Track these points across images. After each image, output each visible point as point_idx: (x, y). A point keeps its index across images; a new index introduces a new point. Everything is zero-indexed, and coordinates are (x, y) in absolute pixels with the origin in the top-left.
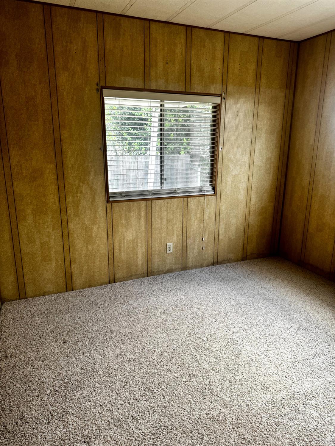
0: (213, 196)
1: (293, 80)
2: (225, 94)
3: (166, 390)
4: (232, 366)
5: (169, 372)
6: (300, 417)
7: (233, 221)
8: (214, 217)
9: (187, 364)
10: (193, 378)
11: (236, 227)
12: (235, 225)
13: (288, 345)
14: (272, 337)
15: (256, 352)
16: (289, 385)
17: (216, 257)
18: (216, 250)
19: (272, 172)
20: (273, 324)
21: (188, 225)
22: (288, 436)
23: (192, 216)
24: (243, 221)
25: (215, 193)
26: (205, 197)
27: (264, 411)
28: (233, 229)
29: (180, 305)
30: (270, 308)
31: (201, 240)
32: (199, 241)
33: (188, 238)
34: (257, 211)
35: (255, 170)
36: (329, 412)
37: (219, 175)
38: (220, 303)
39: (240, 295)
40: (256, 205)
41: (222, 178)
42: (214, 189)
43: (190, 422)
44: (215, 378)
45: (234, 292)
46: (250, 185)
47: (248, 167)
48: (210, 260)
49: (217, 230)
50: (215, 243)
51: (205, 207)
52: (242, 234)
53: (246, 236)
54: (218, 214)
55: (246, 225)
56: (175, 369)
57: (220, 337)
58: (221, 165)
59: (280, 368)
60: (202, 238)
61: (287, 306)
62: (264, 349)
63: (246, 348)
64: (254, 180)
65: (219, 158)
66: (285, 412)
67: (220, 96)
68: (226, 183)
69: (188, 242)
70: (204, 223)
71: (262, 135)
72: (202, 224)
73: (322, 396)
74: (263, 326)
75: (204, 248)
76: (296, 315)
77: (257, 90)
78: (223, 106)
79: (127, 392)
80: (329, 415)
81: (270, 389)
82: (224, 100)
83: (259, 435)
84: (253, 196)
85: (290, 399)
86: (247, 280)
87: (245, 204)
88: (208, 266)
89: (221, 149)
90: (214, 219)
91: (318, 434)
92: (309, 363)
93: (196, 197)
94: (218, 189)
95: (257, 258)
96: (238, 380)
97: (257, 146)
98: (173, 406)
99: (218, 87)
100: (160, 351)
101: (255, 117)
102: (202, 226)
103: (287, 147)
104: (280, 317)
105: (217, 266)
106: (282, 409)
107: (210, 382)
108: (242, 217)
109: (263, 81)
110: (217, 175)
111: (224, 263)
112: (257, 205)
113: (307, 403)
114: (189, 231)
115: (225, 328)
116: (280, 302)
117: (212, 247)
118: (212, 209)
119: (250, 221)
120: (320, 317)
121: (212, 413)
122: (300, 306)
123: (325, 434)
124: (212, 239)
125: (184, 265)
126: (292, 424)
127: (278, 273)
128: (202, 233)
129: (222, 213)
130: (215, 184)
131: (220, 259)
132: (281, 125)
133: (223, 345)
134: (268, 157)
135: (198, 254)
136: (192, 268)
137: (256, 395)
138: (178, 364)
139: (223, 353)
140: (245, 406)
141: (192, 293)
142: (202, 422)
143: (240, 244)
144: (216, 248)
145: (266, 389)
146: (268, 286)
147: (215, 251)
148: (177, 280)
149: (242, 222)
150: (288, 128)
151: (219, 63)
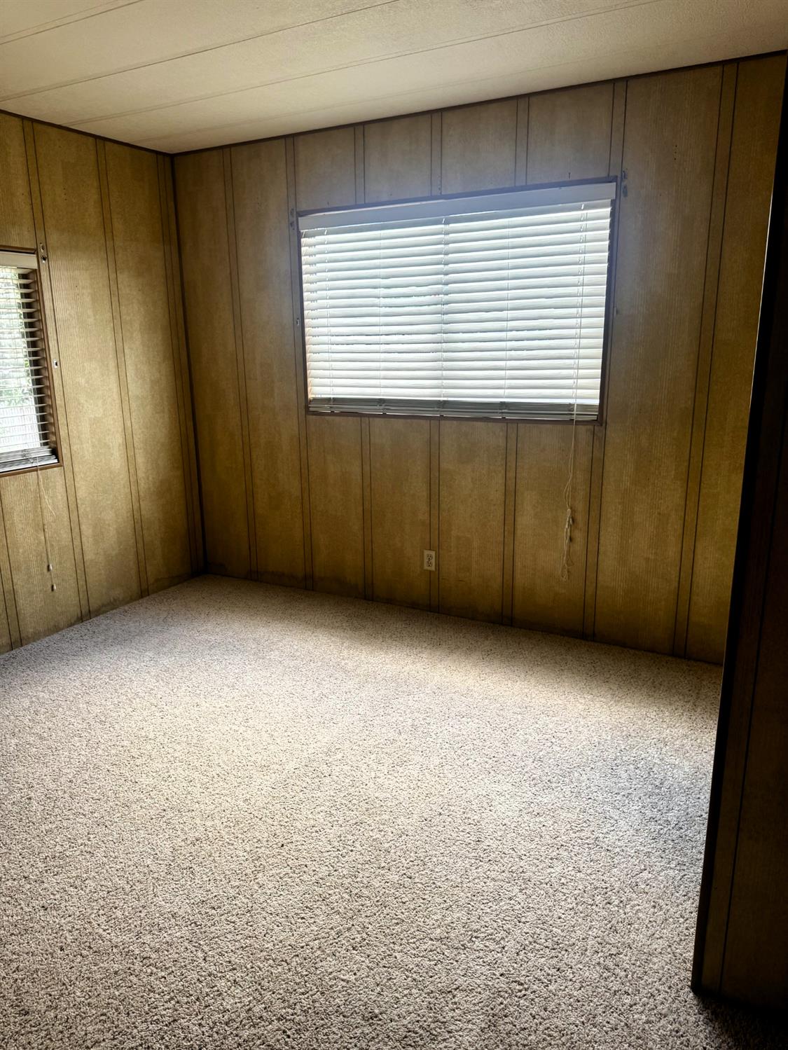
0: (55, 469)
1: (173, 227)
2: (45, 249)
3: (90, 843)
4: (196, 763)
5: (82, 816)
6: (327, 780)
7: (109, 516)
8: (65, 514)
9: (112, 791)
10: (134, 806)
11: (116, 529)
12: (115, 526)
13: (277, 700)
14: (247, 698)
15: (228, 729)
16: (297, 749)
17: (84, 602)
18: (83, 586)
19: (166, 410)
20: (241, 680)
21: (9, 542)
22: (319, 809)
23: (16, 518)
24: (129, 514)
25: (59, 462)
26: (39, 472)
27: (274, 795)
28: (111, 534)
29: (43, 710)
30: (226, 657)
31: (45, 570)
32: (42, 574)
33: (14, 572)
34: (152, 490)
35: (134, 406)
36: (362, 758)
37: (61, 420)
38: (128, 680)
39: (161, 655)
40: (148, 479)
41: (70, 428)
42: (55, 452)
43: (161, 862)
44: (175, 790)
45: (150, 654)
46: (129, 437)
47: (118, 401)
48: (74, 611)
49: (77, 542)
50: (78, 571)
51: (43, 493)
52: (132, 541)
53: (140, 545)
54: (72, 506)
55: (137, 522)
56: (90, 808)
57: (154, 731)
58: (61, 400)
59: (276, 734)
60: (46, 567)
61: (253, 647)
62: (241, 719)
63: (210, 729)
64: (136, 426)
65: (55, 385)
66: (305, 785)
67: (34, 253)
68: (79, 437)
69: (15, 581)
70: (46, 530)
71: (134, 335)
72: (43, 533)
73: (347, 744)
74: (225, 687)
75: (55, 587)
76: (274, 655)
77: (110, 244)
78: (44, 274)
79: (8, 880)
80: (364, 761)
81: (271, 767)
82: (44, 262)
83: (279, 826)
84: (141, 460)
85: (306, 766)
86: (166, 628)
87: (126, 478)
88: (71, 625)
89: (56, 364)
90: (66, 519)
91: (357, 789)
92: (316, 712)
93: (18, 476)
94: (64, 451)
95: (169, 587)
96: (216, 776)
97: (127, 357)
98: (116, 857)
99: (26, 233)
100: (40, 794)
101: (115, 299)
102: (43, 538)
103: (186, 358)
104: (249, 666)
105: (90, 621)
106: (298, 783)
107: (167, 799)
108: (125, 508)
109: (118, 225)
110: (56, 421)
111: (105, 612)
112: (150, 479)
113: (331, 760)
114: (15, 554)
115: (157, 714)
116: (241, 645)
117: (72, 582)
118: (60, 498)
119: (143, 512)
120: (310, 646)
121: (192, 836)
122: (275, 640)
123: (366, 785)
124: (69, 564)
125: (15, 635)
126: (319, 794)
127: (218, 601)
128: (44, 555)
129: (82, 504)
130: (56, 443)
131: (95, 604)
132: (167, 316)
133: (166, 740)
134: (153, 378)
135: (45, 603)
136: (37, 637)
137: (254, 783)
138: (92, 798)
139: (171, 751)
140: (242, 804)
141: (61, 681)
142: (181, 854)
143: (131, 563)
144: (82, 583)
145: (265, 769)
146: (209, 626)
147: (81, 590)
148: (11, 669)
149: (128, 517)
150: (181, 321)
151: (20, 182)
